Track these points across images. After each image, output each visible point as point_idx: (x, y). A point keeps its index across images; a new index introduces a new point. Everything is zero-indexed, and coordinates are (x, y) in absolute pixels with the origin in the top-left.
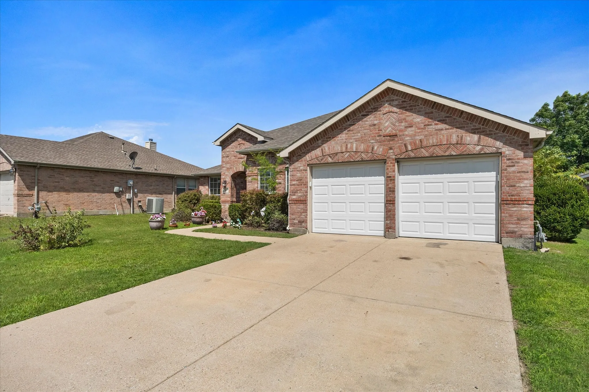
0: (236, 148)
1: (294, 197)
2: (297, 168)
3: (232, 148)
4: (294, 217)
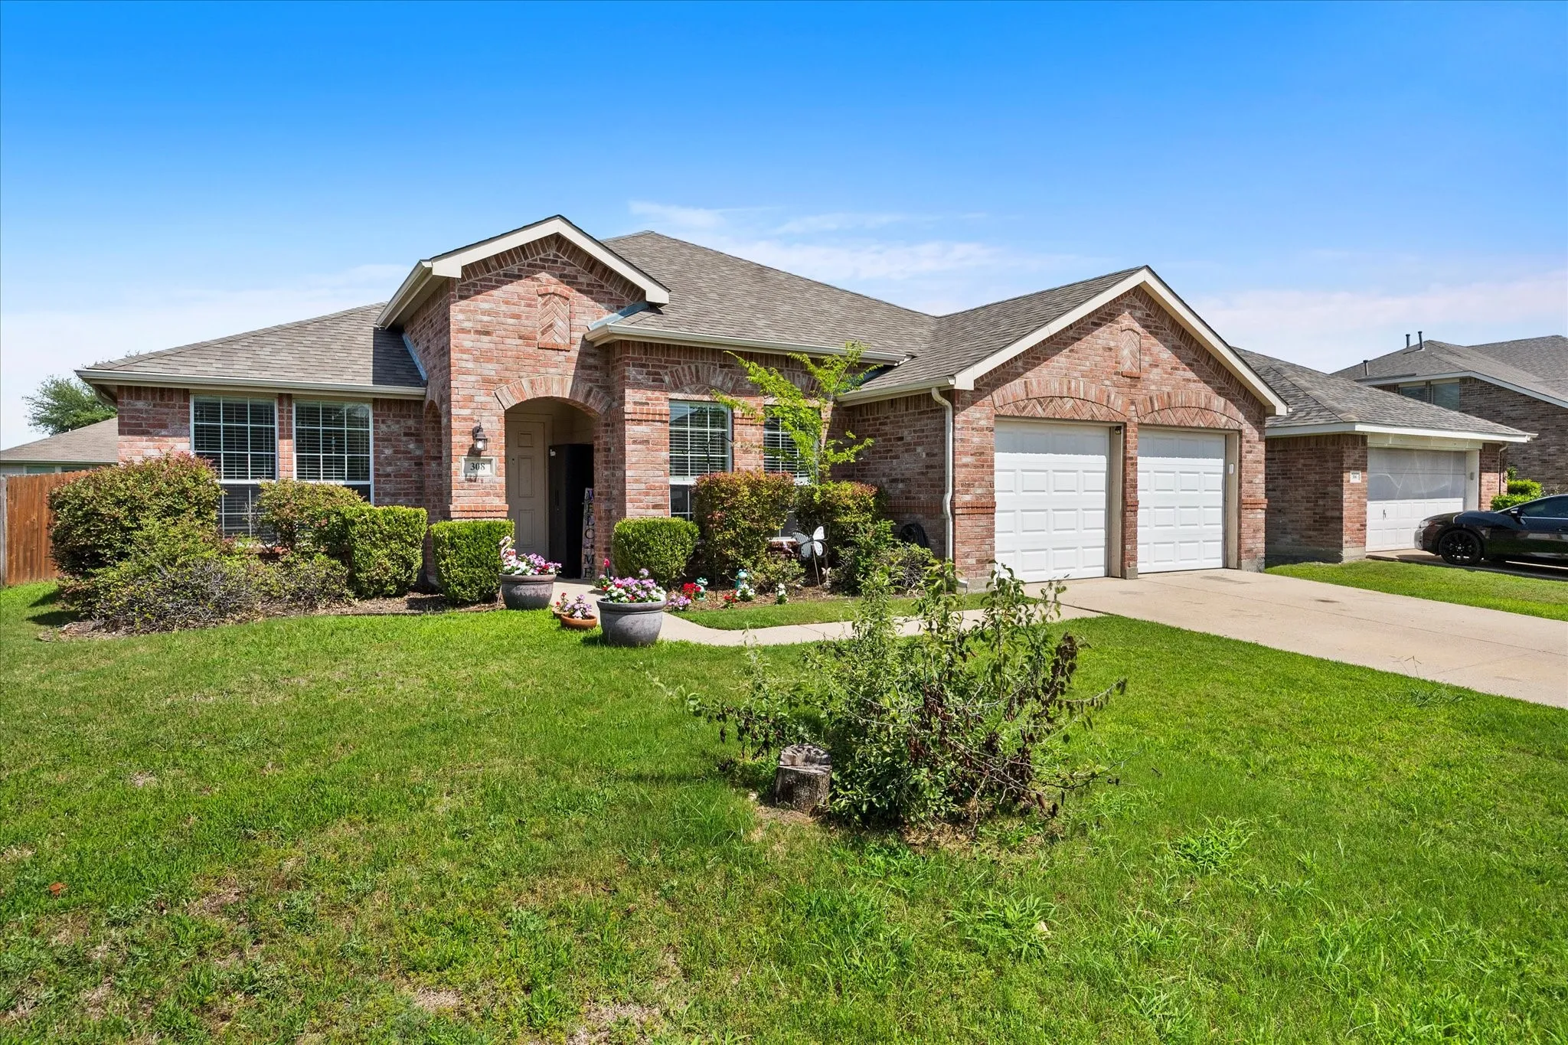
0: (529, 305)
1: (967, 498)
2: (971, 422)
4: (966, 549)
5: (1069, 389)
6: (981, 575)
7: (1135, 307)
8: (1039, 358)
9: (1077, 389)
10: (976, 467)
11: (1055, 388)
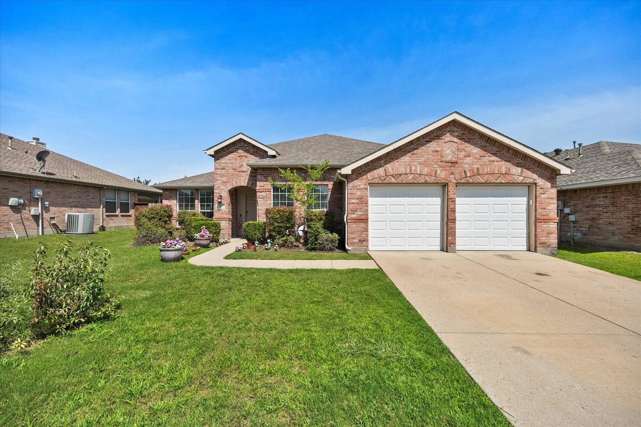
0: (236, 160)
1: (353, 216)
2: (356, 187)
3: (229, 160)
4: (353, 236)
5: (411, 170)
6: (361, 246)
7: (454, 131)
8: (393, 159)
9: (416, 170)
10: (358, 204)
11: (402, 170)
